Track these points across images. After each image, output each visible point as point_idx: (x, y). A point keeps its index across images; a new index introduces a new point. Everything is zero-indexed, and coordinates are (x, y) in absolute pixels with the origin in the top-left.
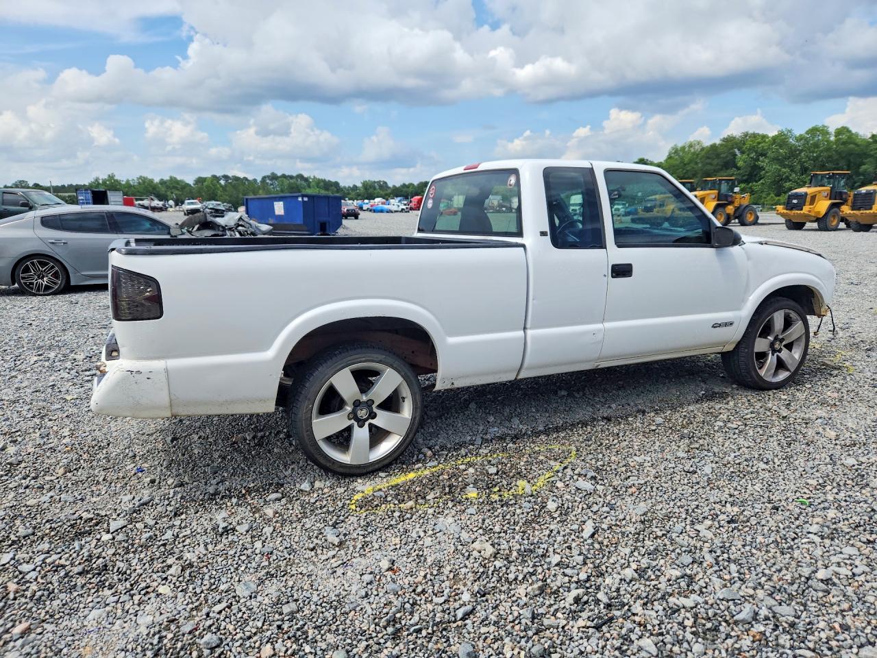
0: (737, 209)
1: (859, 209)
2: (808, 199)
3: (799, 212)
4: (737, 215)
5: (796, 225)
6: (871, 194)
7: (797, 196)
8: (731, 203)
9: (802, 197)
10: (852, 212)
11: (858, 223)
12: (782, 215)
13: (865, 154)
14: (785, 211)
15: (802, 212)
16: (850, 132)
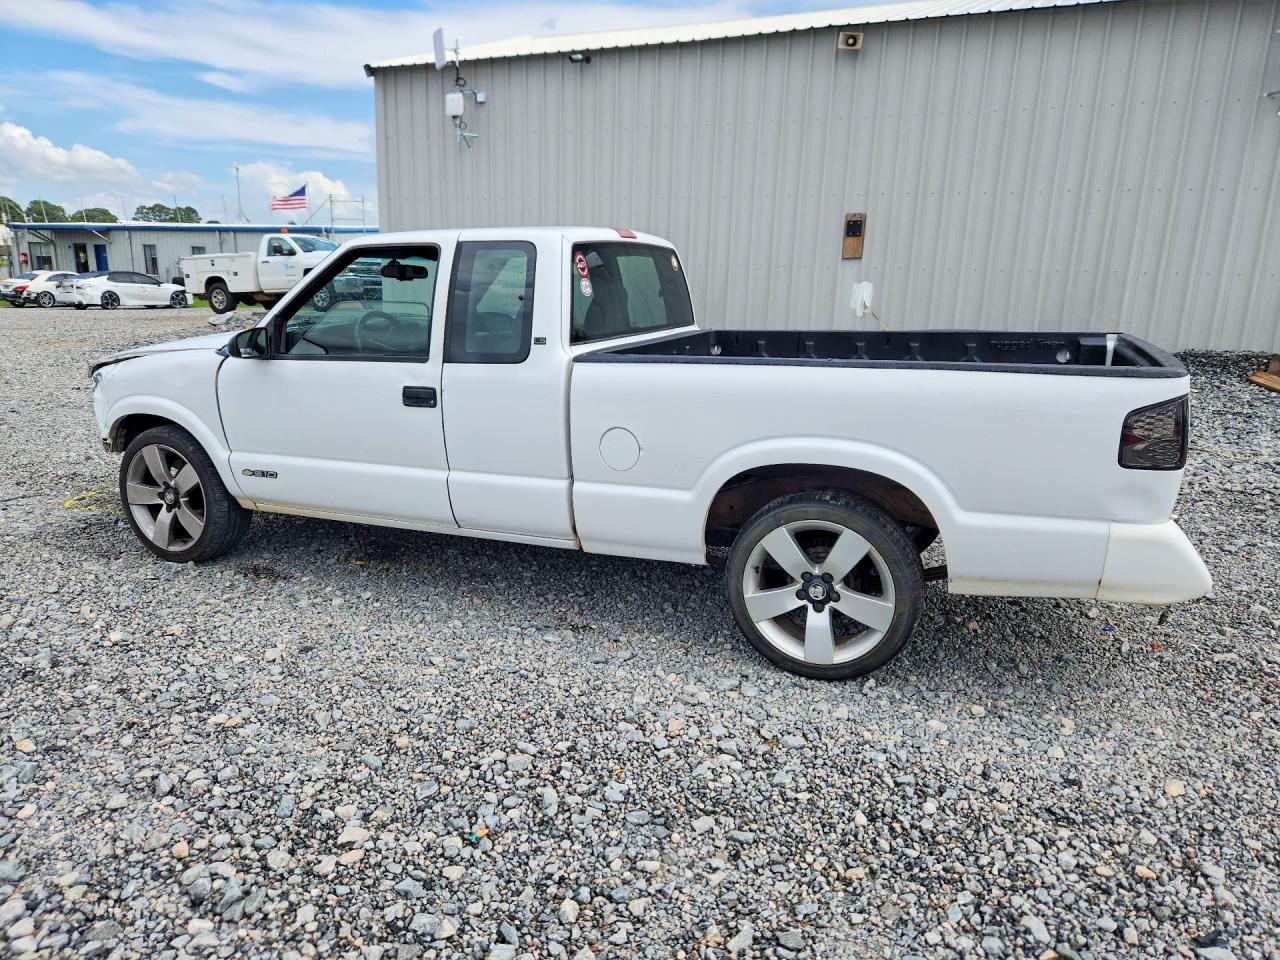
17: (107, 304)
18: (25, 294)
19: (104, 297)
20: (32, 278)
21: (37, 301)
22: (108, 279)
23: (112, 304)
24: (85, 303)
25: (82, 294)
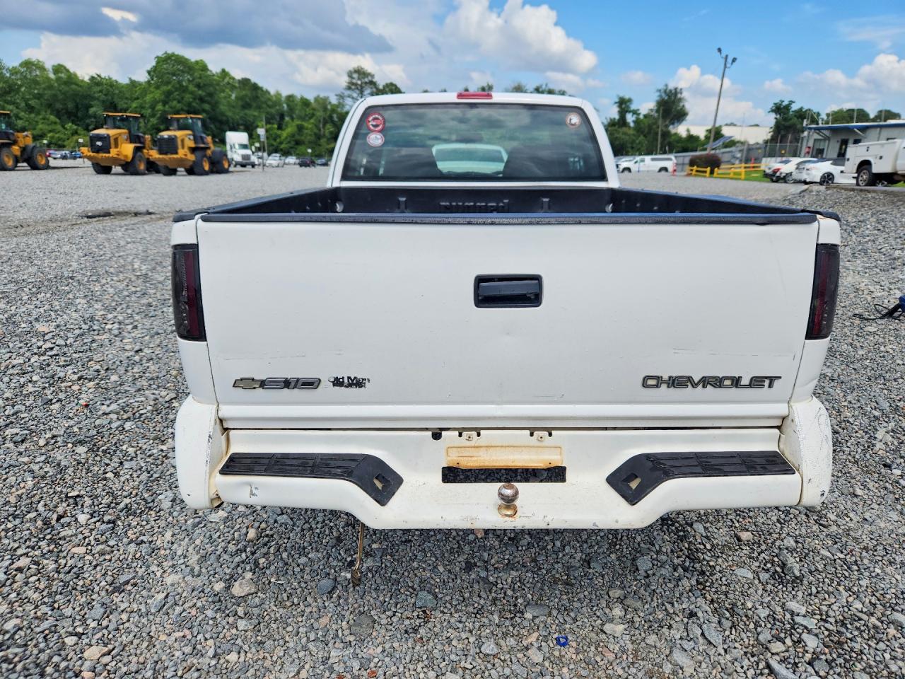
0: (24, 150)
1: (166, 154)
2: (112, 141)
3: (107, 155)
4: (25, 156)
5: (103, 169)
6: (173, 139)
7: (100, 138)
8: (15, 142)
9: (105, 139)
10: (161, 156)
11: (167, 167)
12: (89, 158)
13: (89, 95)
14: (92, 154)
15: (111, 155)
16: (68, 71)
17: (824, 182)
18: (778, 174)
19: (823, 177)
20: (786, 162)
21: (784, 179)
22: (832, 164)
23: (828, 182)
24: (808, 180)
25: (808, 174)
